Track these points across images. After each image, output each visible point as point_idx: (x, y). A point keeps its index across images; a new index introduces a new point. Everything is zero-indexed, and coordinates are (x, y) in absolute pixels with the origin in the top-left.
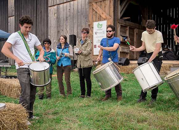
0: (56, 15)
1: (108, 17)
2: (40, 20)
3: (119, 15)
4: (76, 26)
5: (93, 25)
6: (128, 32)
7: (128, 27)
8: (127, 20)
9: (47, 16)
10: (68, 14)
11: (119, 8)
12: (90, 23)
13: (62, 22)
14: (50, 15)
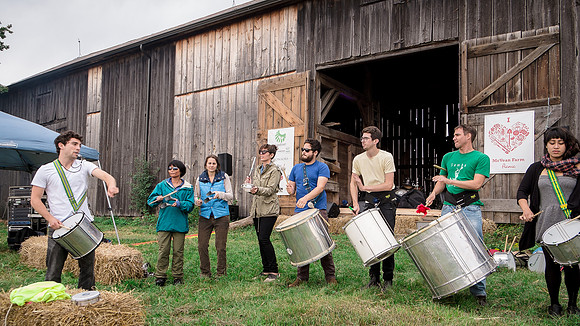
0: (190, 112)
1: (297, 120)
2: (155, 121)
3: (320, 118)
4: (231, 135)
5: (267, 135)
6: (335, 150)
7: (336, 143)
8: (335, 127)
9: (172, 115)
10: (217, 111)
11: (320, 105)
12: (260, 132)
13: (203, 128)
14: (177, 112)
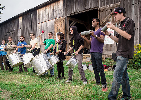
0: (40, 28)
9: (36, 29)
11: (69, 26)
12: (55, 33)
